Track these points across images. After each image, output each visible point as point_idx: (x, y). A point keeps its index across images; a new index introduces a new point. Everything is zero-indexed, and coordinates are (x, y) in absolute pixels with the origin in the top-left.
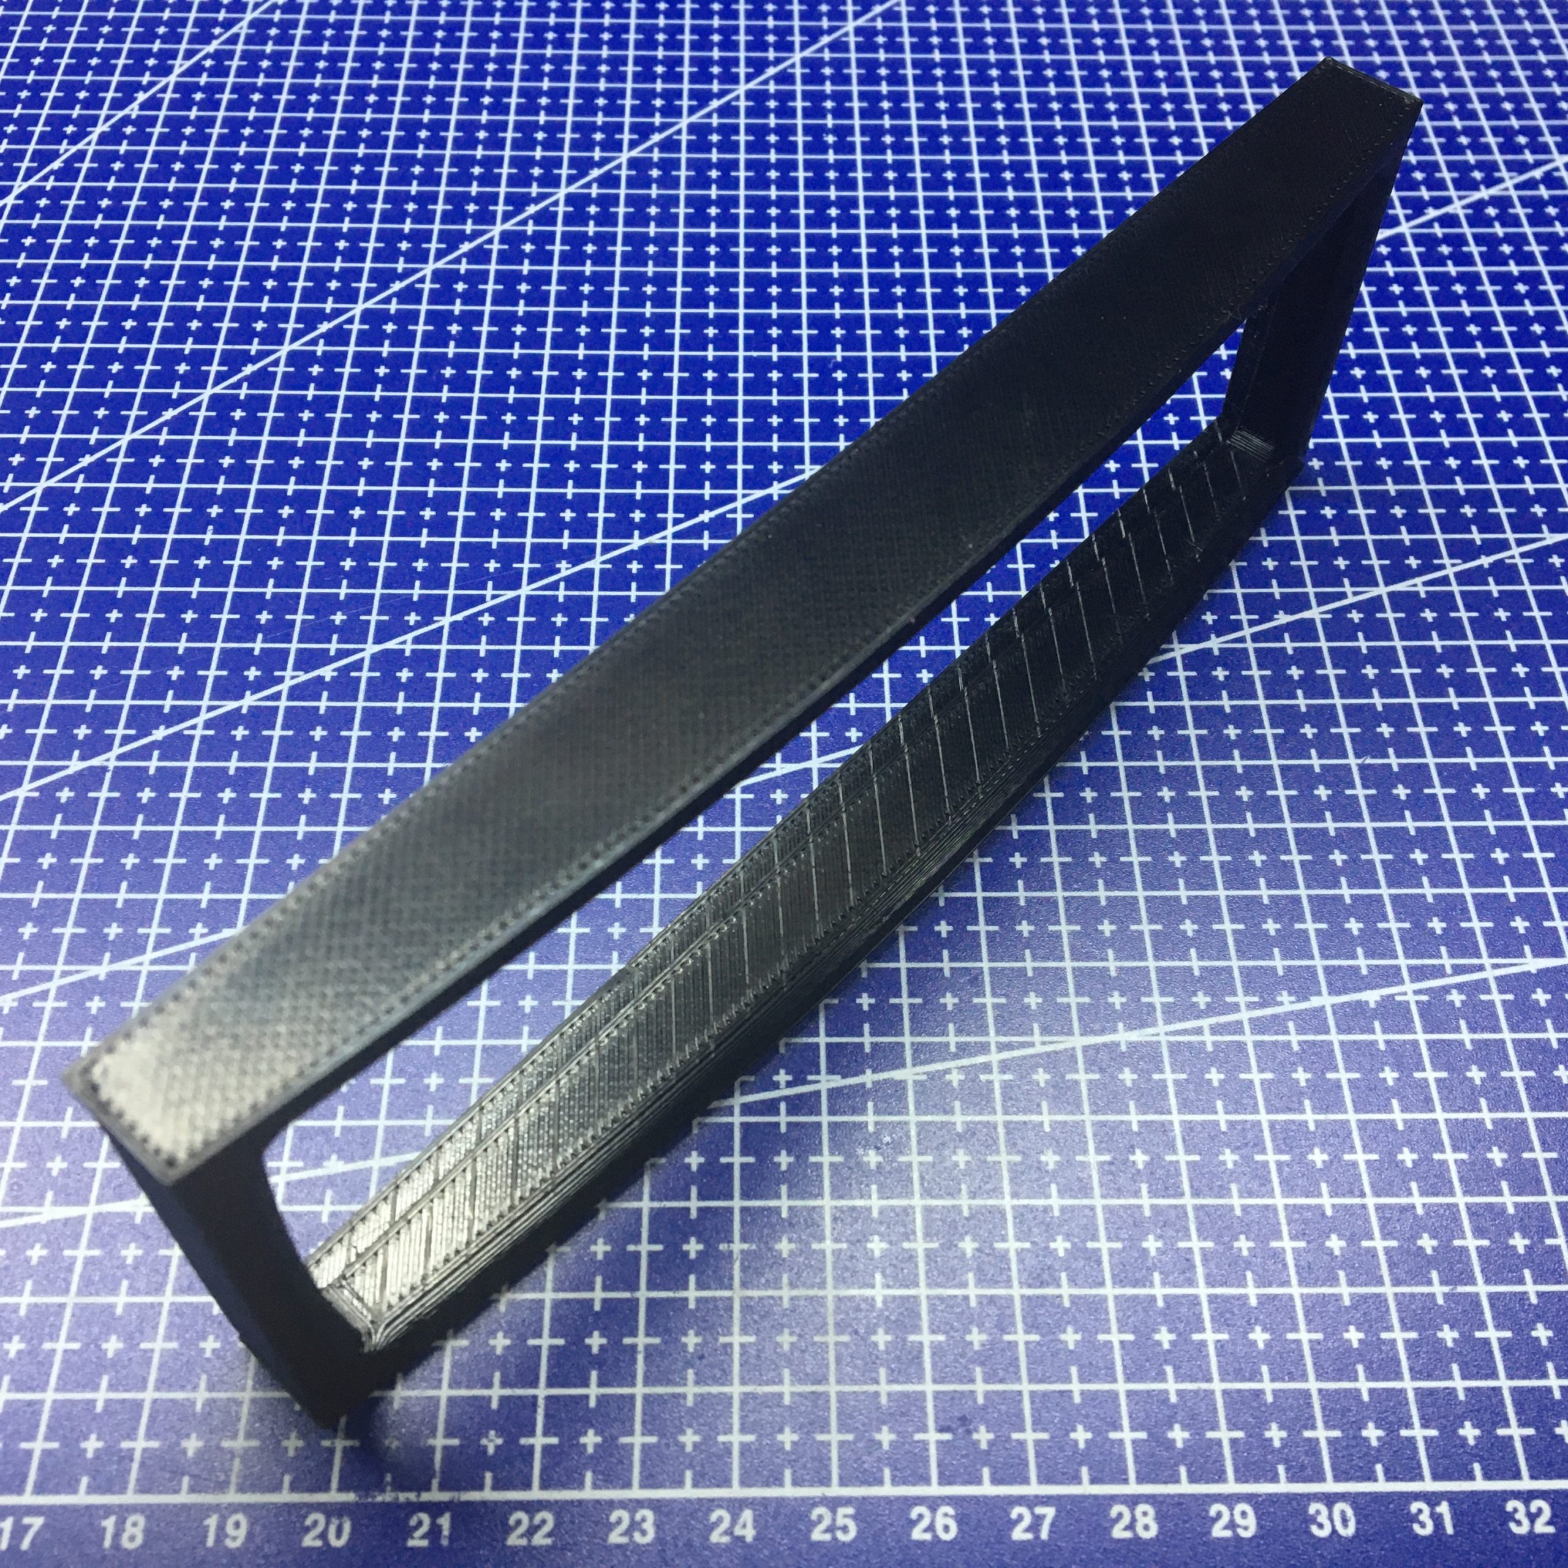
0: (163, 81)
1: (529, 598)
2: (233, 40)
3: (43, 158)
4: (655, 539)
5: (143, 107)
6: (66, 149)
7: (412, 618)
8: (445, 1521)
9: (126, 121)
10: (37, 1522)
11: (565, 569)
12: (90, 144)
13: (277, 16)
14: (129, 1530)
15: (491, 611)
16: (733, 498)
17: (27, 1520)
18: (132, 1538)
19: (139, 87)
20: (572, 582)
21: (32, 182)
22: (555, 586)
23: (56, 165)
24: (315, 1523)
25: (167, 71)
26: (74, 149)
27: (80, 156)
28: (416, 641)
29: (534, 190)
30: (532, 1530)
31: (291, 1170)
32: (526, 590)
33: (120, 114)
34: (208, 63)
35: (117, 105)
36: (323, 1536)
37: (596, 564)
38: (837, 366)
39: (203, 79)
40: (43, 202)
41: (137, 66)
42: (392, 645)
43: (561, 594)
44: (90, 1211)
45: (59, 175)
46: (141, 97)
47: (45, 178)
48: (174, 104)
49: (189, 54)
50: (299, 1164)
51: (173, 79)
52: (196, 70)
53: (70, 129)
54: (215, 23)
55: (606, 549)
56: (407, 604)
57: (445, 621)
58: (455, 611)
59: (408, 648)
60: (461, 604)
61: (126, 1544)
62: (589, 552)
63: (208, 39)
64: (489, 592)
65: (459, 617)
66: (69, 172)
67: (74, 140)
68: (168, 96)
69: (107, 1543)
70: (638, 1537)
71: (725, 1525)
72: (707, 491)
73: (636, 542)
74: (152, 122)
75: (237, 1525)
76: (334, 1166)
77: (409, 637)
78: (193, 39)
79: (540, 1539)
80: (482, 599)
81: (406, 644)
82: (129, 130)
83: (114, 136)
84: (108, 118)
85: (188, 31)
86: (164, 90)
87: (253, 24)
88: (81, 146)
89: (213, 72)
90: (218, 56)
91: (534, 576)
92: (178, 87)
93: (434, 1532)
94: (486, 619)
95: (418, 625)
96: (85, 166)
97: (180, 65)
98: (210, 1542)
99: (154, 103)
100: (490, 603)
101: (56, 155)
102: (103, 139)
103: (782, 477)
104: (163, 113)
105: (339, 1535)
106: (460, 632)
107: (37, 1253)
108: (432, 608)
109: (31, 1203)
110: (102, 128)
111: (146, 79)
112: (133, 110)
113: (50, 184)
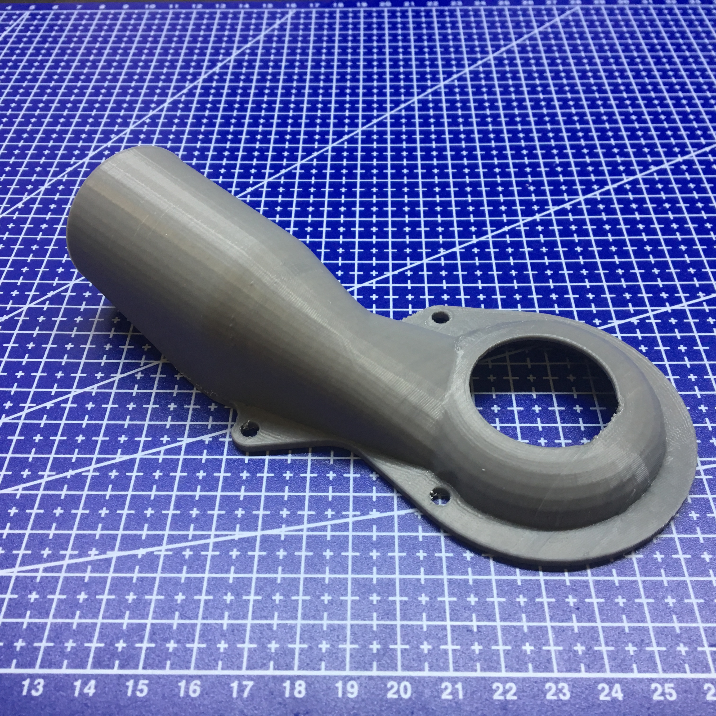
0: (228, 58)
1: (428, 264)
2: (258, 42)
3: (179, 89)
4: (483, 239)
5: (221, 68)
6: (188, 85)
7: (374, 273)
8: (459, 686)
9: (214, 74)
10: (250, 684)
11: (443, 252)
12: (199, 82)
13: (276, 33)
14: (298, 688)
15: (411, 269)
16: (517, 221)
17: (245, 683)
18: (300, 692)
19: (218, 61)
20: (447, 257)
21: (175, 98)
22: (439, 259)
23: (185, 91)
24: (392, 687)
25: (230, 54)
26: (192, 85)
27: (195, 87)
28: (377, 282)
29: (403, 98)
30: (505, 692)
31: (354, 516)
32: (425, 261)
33: (211, 71)
34: (248, 51)
35: (209, 68)
36: (398, 692)
37: (457, 249)
38: (557, 166)
39: (247, 57)
40: (181, 106)
41: (216, 52)
42: (366, 284)
43: (443, 262)
44: (259, 533)
45: (187, 95)
46: (220, 64)
47: (181, 96)
48: (234, 67)
49: (238, 48)
50: (358, 513)
51: (233, 57)
52: (243, 54)
53: (189, 77)
54: (248, 36)
55: (460, 243)
56: (371, 268)
57: (390, 274)
58: (393, 270)
59: (374, 286)
60: (395, 267)
61: (297, 695)
62: (453, 245)
63: (246, 42)
64: (408, 261)
65: (396, 272)
66: (191, 93)
67: (192, 81)
68: (232, 64)
69: (287, 695)
70: (561, 697)
71: (607, 691)
72: (505, 218)
73: (474, 240)
74: (226, 74)
75: (352, 686)
76: (375, 514)
77: (374, 281)
78: (239, 42)
79: (510, 697)
80: (405, 265)
81: (373, 284)
82: (216, 77)
83: (210, 79)
84: (206, 73)
85: (237, 39)
86: (229, 61)
87: (266, 36)
88: (195, 83)
89: (250, 54)
90: (251, 48)
91: (428, 255)
92: (235, 61)
93: (454, 693)
94: (409, 273)
95: (377, 276)
96: (198, 91)
97: (235, 52)
98: (340, 695)
99: (226, 67)
100: (409, 266)
101: (184, 87)
102: (205, 81)
103: (539, 212)
104: (230, 71)
105: (406, 693)
106: (396, 279)
107: (235, 553)
108: (382, 269)
109: (229, 530)
110: (204, 76)
111: (221, 57)
112: (217, 70)
113: (183, 99)
